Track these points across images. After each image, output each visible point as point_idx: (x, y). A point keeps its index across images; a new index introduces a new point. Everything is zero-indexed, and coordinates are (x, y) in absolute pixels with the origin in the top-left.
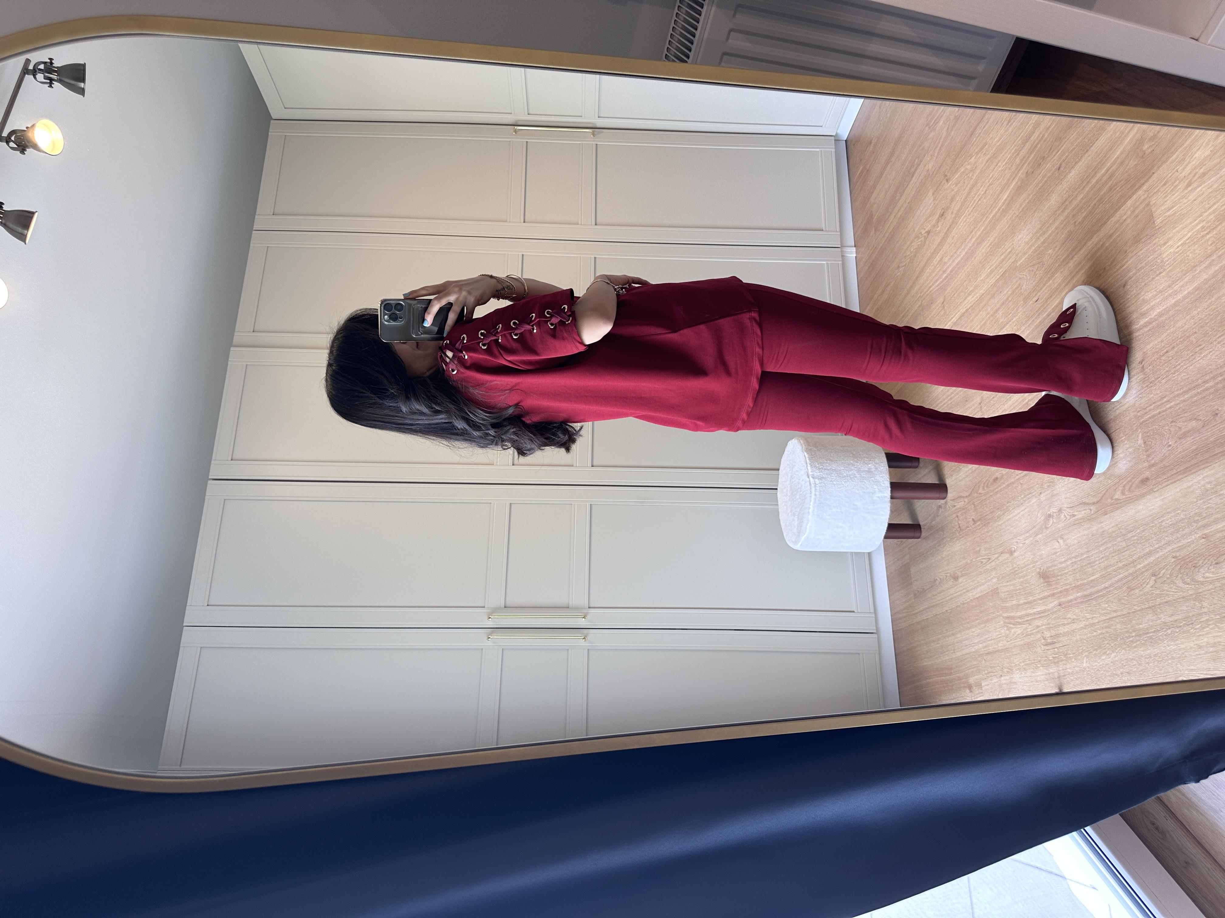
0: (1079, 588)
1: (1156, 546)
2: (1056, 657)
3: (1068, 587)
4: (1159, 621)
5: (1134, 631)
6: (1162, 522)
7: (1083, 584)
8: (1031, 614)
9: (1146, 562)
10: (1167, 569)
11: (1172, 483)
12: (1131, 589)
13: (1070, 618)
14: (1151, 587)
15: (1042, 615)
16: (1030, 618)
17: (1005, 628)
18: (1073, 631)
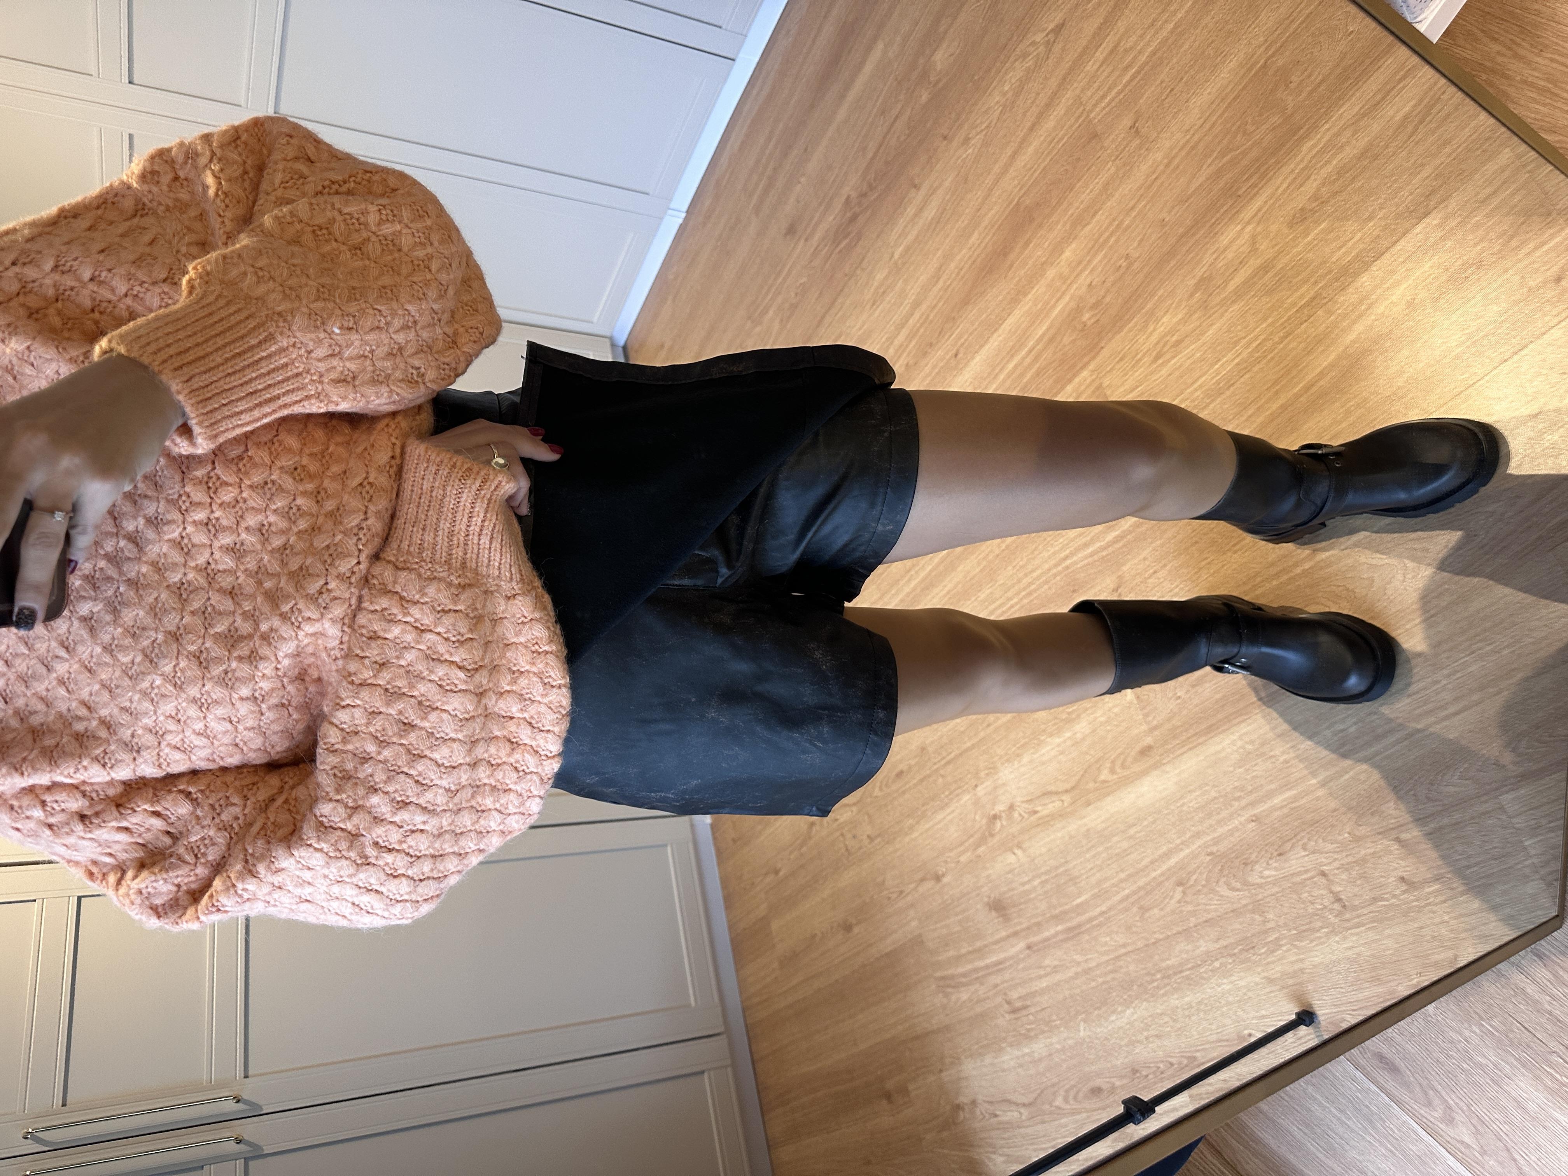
0: (1058, 918)
1: (1178, 841)
2: (1032, 1029)
3: (1040, 919)
4: (1198, 952)
5: (1159, 971)
6: (1183, 805)
7: (1065, 913)
8: (982, 969)
9: (1165, 867)
10: (1200, 873)
11: (1191, 749)
12: (1144, 910)
13: (1048, 966)
14: (1179, 902)
15: (1001, 966)
16: (980, 974)
17: (941, 995)
18: (1057, 984)
